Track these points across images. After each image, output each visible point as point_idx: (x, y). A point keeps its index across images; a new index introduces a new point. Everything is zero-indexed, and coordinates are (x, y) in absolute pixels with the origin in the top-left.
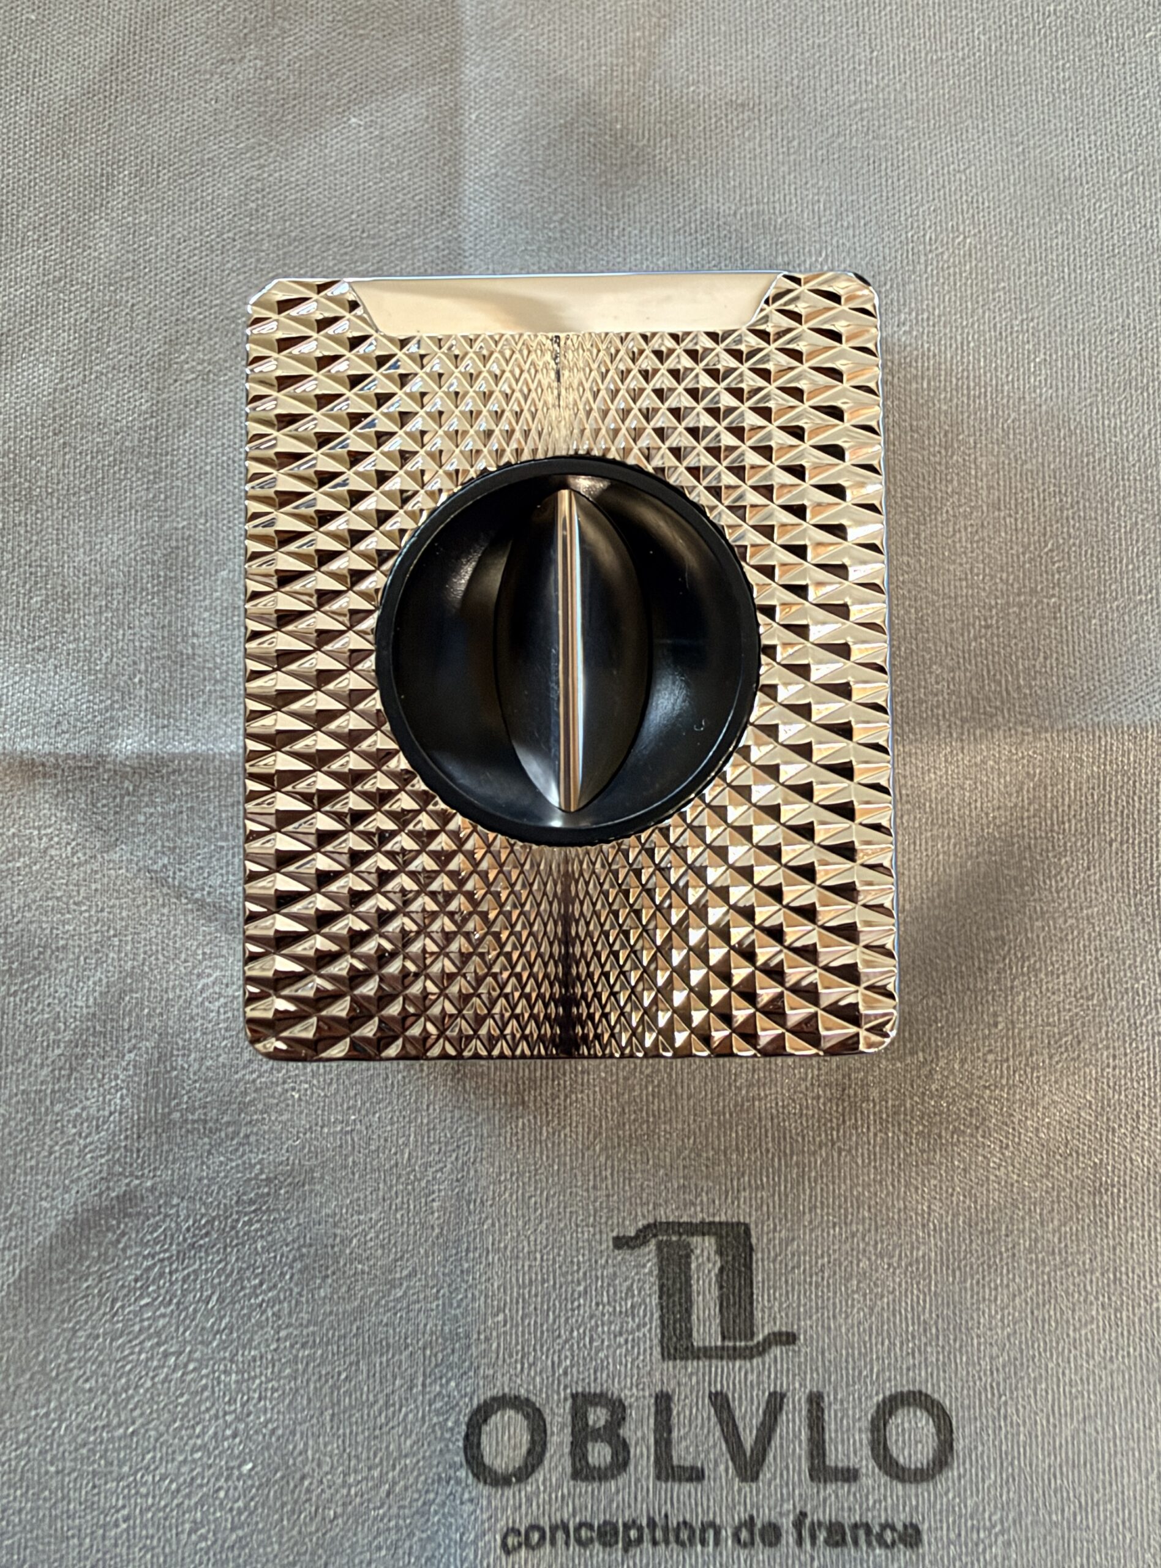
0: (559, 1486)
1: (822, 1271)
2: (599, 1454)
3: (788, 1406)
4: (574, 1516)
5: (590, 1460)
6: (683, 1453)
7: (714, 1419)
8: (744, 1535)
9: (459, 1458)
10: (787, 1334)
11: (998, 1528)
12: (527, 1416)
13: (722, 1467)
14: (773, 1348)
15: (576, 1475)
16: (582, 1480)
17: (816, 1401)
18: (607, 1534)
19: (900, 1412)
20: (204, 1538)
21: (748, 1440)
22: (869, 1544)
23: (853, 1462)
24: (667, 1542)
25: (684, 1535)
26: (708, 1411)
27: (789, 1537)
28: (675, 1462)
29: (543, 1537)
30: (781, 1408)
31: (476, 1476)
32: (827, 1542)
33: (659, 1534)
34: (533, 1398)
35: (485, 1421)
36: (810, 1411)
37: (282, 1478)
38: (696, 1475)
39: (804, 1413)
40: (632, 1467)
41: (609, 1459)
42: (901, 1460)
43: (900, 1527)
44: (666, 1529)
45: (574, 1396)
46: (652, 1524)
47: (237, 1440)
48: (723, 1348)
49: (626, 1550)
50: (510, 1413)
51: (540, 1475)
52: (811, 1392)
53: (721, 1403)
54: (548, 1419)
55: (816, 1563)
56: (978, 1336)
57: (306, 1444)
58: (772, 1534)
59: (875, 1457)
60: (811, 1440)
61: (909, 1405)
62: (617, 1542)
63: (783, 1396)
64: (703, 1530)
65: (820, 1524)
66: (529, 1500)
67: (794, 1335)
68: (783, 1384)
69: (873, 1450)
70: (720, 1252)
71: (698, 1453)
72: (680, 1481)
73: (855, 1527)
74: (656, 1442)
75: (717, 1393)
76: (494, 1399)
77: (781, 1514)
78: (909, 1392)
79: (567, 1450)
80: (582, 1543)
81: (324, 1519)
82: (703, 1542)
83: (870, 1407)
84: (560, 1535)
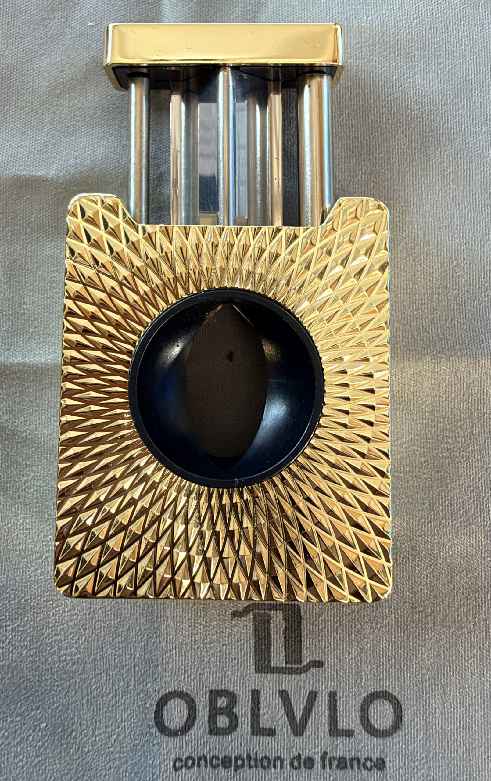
0: (202, 737)
1: (337, 630)
2: (223, 721)
3: (319, 699)
4: (210, 753)
5: (218, 725)
6: (265, 722)
7: (281, 704)
8: (296, 763)
9: (152, 723)
10: (319, 661)
11: (425, 760)
12: (186, 702)
13: (285, 729)
14: (312, 669)
15: (211, 732)
16: (214, 735)
17: (333, 696)
18: (226, 762)
19: (375, 701)
20: (21, 761)
21: (298, 715)
22: (359, 768)
23: (352, 727)
24: (256, 767)
25: (265, 763)
26: (278, 700)
27: (318, 764)
28: (261, 726)
29: (193, 763)
30: (315, 700)
31: (161, 731)
32: (338, 767)
33: (252, 763)
34: (189, 692)
35: (166, 704)
36: (330, 701)
37: (62, 731)
38: (271, 732)
39: (327, 702)
40: (239, 729)
41: (228, 724)
42: (376, 726)
43: (375, 760)
44: (256, 760)
45: (211, 692)
46: (249, 757)
47: (38, 712)
48: (286, 668)
49: (235, 771)
50: (178, 701)
51: (192, 732)
52: (330, 691)
53: (284, 696)
54: (197, 703)
55: (332, 778)
56: (416, 664)
57: (74, 714)
58: (309, 763)
59: (363, 724)
60: (330, 716)
61: (380, 697)
62: (231, 766)
63: (316, 693)
64: (275, 761)
65: (334, 758)
66: (187, 745)
67: (322, 662)
68: (316, 688)
69: (361, 720)
70: (285, 619)
71: (273, 722)
72: (263, 735)
73: (352, 760)
74: (251, 715)
75: (282, 691)
76: (170, 693)
77: (314, 753)
78: (380, 692)
79: (206, 719)
80: (214, 767)
81: (82, 752)
82: (275, 767)
83: (360, 700)
84: (202, 762)
